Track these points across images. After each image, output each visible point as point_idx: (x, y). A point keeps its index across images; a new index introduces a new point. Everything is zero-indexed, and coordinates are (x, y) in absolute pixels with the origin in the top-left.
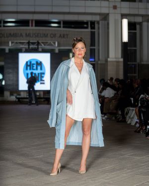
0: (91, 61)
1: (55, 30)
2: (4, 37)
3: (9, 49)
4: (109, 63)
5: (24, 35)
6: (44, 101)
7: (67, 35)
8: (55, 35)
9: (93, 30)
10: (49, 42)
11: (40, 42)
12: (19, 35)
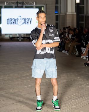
0: (56, 13)
3: (5, 6)
4: (67, 16)
10: (30, 2)
11: (24, 2)
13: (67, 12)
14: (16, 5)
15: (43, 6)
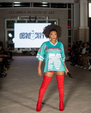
0: (68, 28)
1: (46, 9)
2: (15, 13)
3: (17, 21)
5: (27, 12)
7: (54, 12)
8: (46, 12)
9: (70, 9)
10: (43, 17)
11: (37, 17)
12: (24, 12)
13: (80, 26)
14: (29, 20)
15: (56, 21)
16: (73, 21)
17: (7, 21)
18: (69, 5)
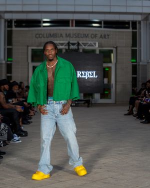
0: (132, 62)
1: (96, 30)
2: (44, 37)
5: (64, 35)
6: (84, 103)
7: (108, 35)
8: (95, 36)
9: (134, 30)
10: (89, 42)
11: (80, 42)
12: (59, 35)
14: (67, 47)
15: (111, 51)
16: (140, 50)
17: (32, 50)
18: (134, 24)
